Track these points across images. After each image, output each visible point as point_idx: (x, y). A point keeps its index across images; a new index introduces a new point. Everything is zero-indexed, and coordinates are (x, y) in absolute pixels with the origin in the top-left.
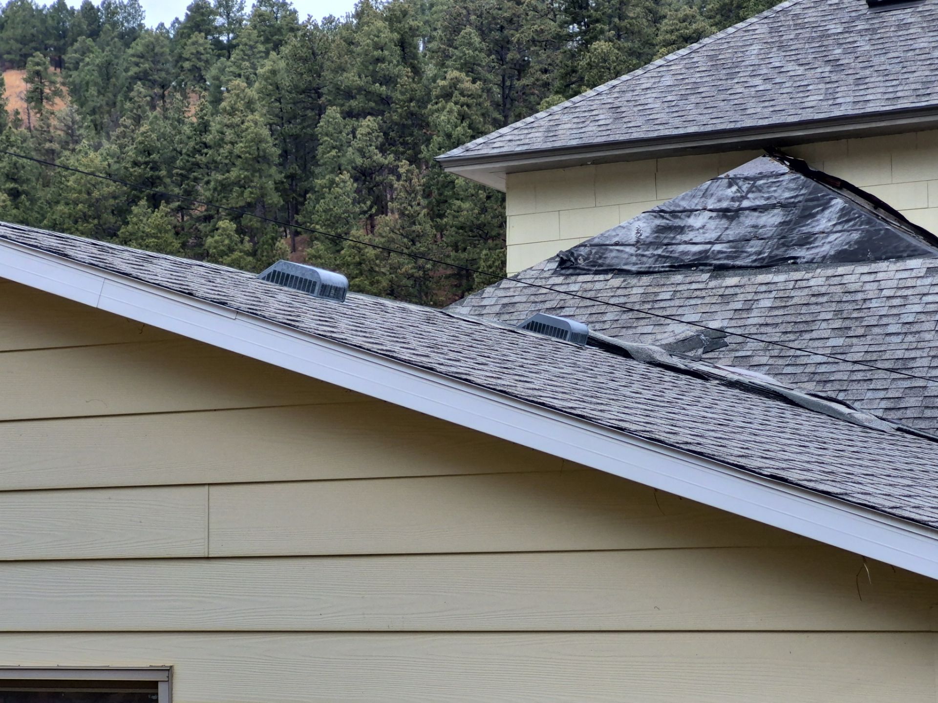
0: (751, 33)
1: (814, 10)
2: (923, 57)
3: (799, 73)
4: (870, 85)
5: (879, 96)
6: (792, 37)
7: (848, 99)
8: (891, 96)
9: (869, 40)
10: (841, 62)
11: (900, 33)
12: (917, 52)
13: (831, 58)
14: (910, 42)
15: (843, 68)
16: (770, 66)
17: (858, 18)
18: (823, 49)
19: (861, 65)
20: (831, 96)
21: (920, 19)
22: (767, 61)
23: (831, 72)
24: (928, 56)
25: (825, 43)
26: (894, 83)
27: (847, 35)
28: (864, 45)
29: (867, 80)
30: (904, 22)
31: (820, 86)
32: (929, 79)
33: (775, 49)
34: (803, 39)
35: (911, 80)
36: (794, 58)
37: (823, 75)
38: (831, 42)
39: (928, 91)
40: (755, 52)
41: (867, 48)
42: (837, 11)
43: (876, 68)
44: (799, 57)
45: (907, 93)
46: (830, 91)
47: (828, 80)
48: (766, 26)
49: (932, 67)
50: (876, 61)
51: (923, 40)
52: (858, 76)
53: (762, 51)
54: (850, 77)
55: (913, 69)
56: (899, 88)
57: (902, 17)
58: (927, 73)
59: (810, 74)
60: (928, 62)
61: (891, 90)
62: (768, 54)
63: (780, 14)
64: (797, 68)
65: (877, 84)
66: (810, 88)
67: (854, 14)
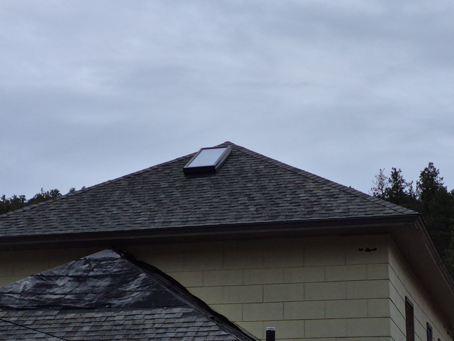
0: (118, 185)
1: (155, 175)
2: (207, 201)
3: (138, 206)
4: (175, 214)
5: (178, 220)
6: (139, 188)
7: (160, 221)
8: (185, 220)
9: (181, 191)
10: (162, 202)
11: (198, 189)
12: (205, 199)
13: (158, 199)
14: (202, 194)
15: (162, 204)
16: (123, 202)
17: (177, 180)
18: (155, 194)
19: (173, 204)
20: (152, 219)
21: (210, 183)
22: (123, 199)
23: (155, 206)
24: (211, 201)
25: (157, 192)
26: (188, 213)
27: (170, 188)
28: (177, 194)
29: (174, 211)
30: (202, 183)
31: (147, 213)
32: (207, 212)
33: (128, 194)
34: (145, 189)
35: (198, 212)
36: (138, 198)
37: (151, 208)
38: (160, 191)
39: (205, 219)
40: (118, 194)
41: (179, 195)
42: (168, 177)
43: (180, 206)
44: (140, 198)
45: (194, 219)
46: (152, 216)
47: (152, 210)
48: (127, 182)
49: (211, 207)
50: (181, 202)
51: (210, 193)
52: (169, 209)
53: (121, 194)
54: (165, 209)
55: (201, 207)
56: (190, 216)
57: (201, 181)
58: (208, 209)
59: (143, 207)
60: (209, 204)
61: (185, 217)
62: (124, 195)
63: (136, 176)
64: (138, 203)
65: (178, 214)
66: (142, 213)
67: (176, 178)
